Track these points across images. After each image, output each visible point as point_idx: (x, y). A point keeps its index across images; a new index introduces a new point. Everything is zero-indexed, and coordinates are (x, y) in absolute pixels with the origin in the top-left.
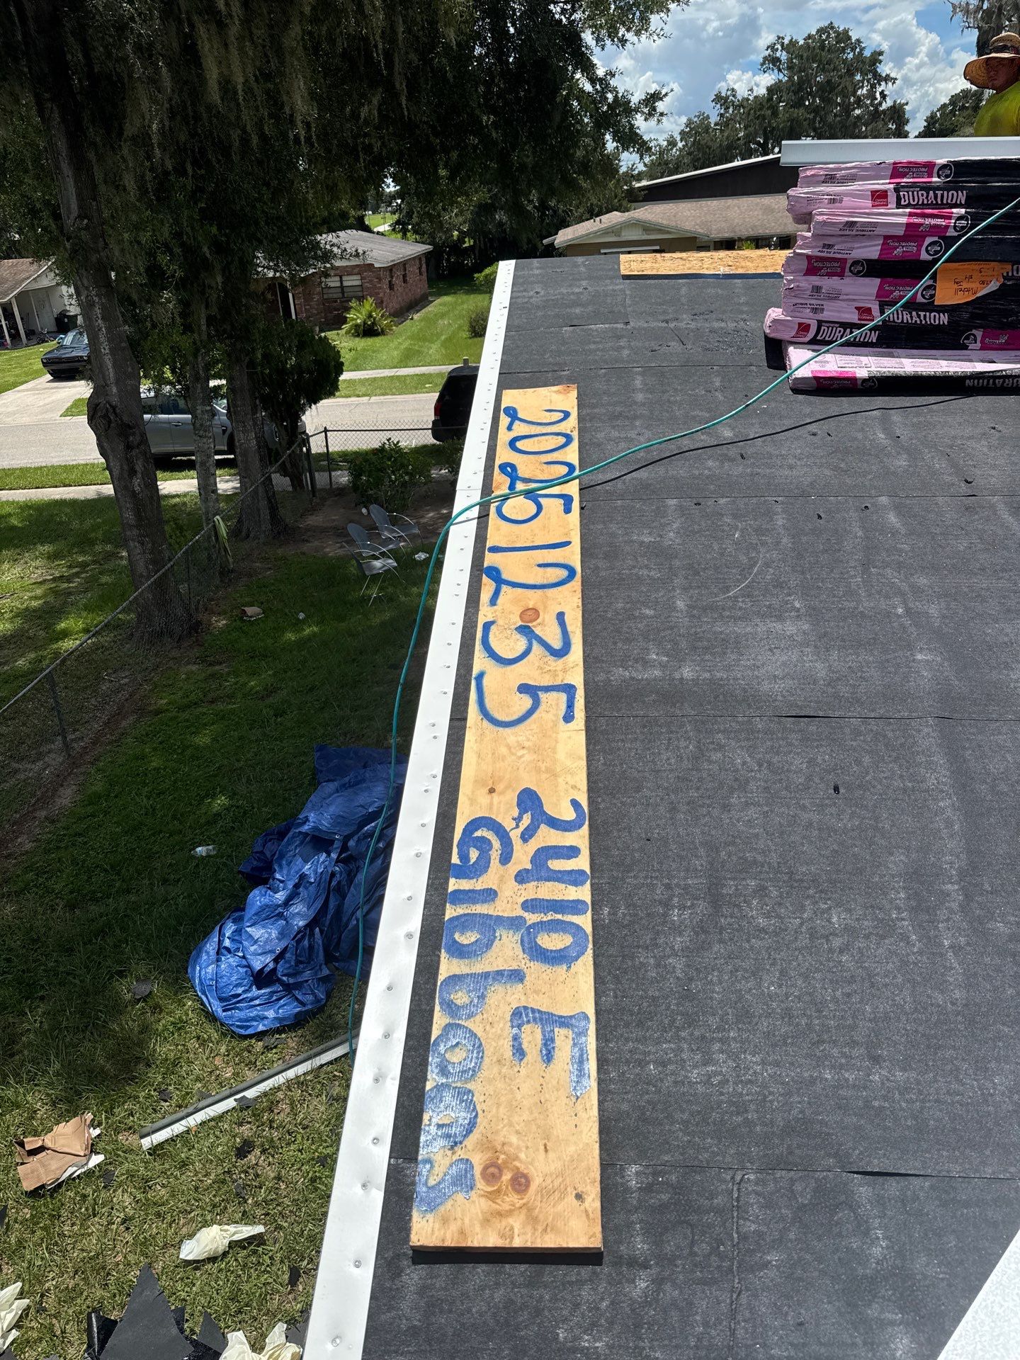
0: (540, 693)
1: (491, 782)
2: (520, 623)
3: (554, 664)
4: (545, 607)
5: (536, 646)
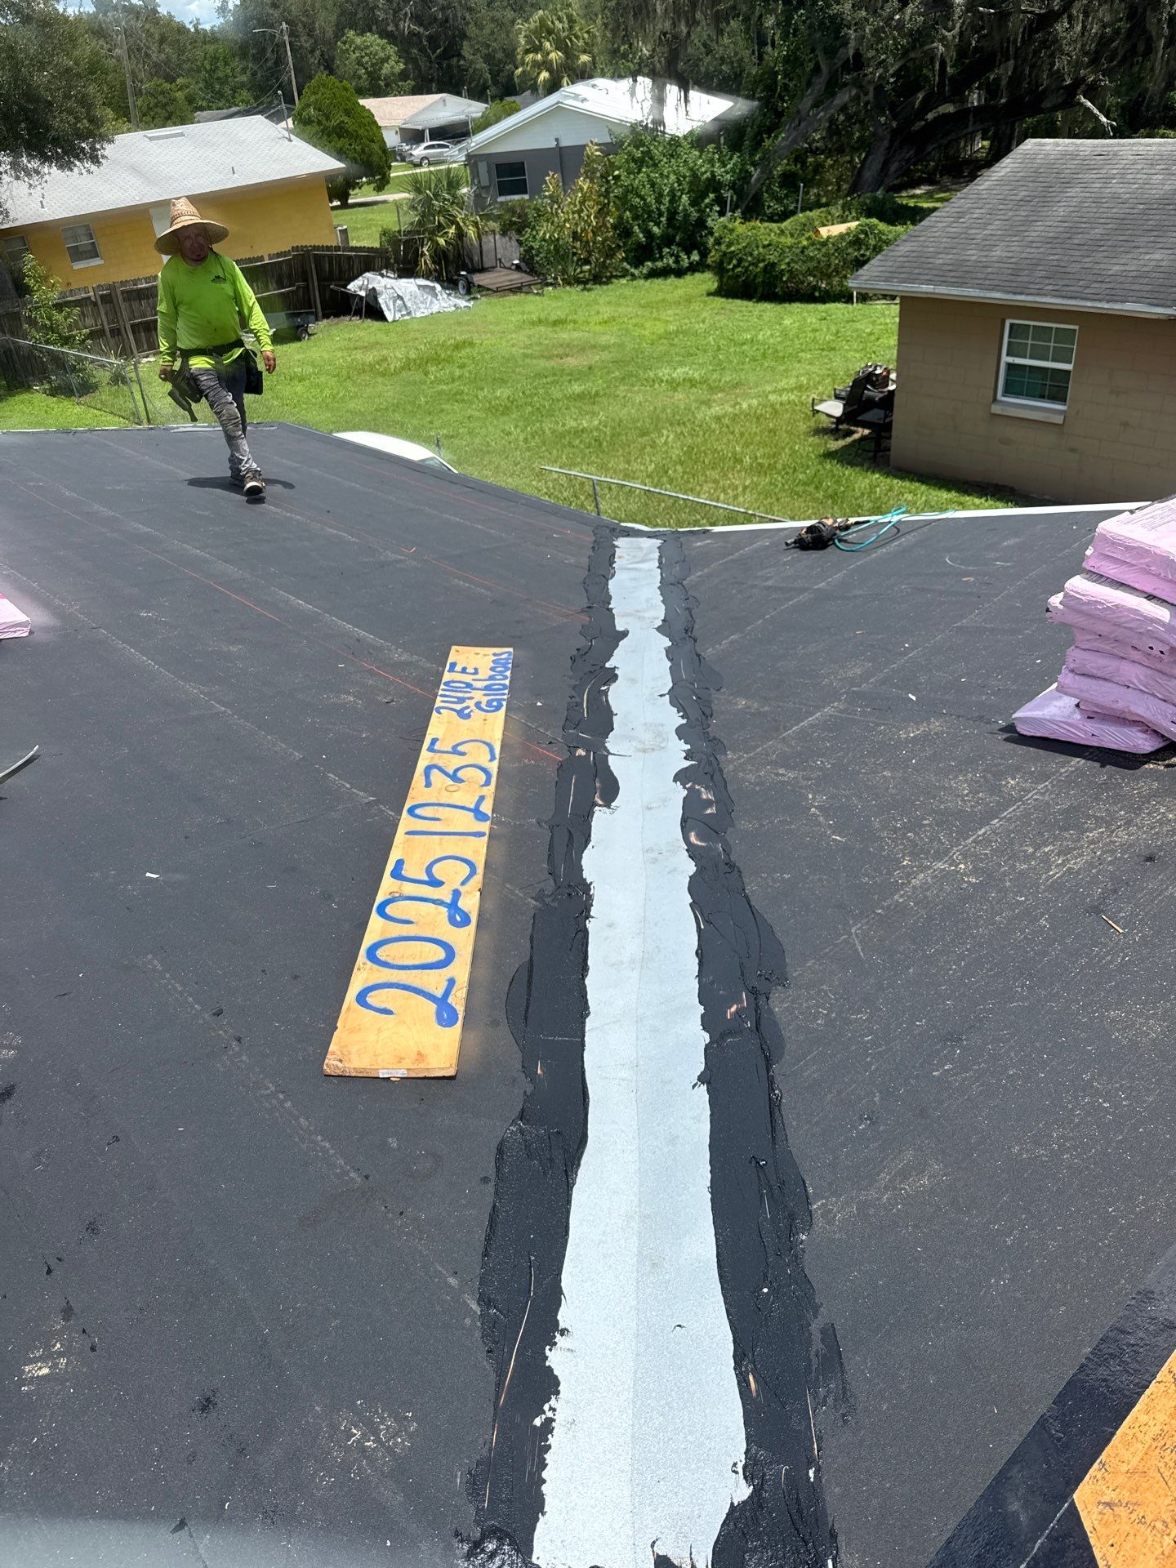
0: (452, 751)
2: (461, 785)
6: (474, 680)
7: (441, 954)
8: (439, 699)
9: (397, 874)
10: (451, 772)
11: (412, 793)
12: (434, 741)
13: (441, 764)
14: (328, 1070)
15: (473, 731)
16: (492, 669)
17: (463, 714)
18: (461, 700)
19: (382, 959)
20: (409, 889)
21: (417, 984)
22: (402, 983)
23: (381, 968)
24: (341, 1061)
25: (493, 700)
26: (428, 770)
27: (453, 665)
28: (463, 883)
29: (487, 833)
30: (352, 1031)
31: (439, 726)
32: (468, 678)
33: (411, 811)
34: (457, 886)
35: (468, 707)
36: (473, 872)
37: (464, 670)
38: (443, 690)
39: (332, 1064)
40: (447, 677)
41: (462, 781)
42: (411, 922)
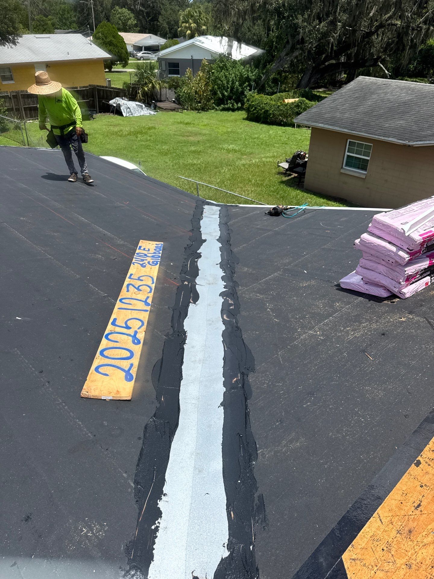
0: (138, 279)
6: (148, 253)
7: (128, 354)
8: (134, 259)
9: (114, 324)
10: (137, 287)
11: (121, 294)
12: (131, 275)
13: (133, 283)
14: (82, 395)
15: (146, 272)
16: (155, 250)
17: (143, 266)
18: (143, 260)
19: (106, 355)
20: (118, 329)
21: (118, 365)
22: (113, 364)
23: (105, 359)
24: (87, 392)
25: (155, 261)
26: (128, 286)
27: (140, 247)
28: (139, 329)
29: (149, 310)
30: (92, 381)
31: (133, 270)
32: (145, 252)
33: (121, 300)
34: (136, 329)
35: (145, 263)
36: (143, 324)
37: (144, 249)
38: (136, 256)
39: (84, 393)
40: (138, 251)
41: (141, 290)
42: (118, 342)
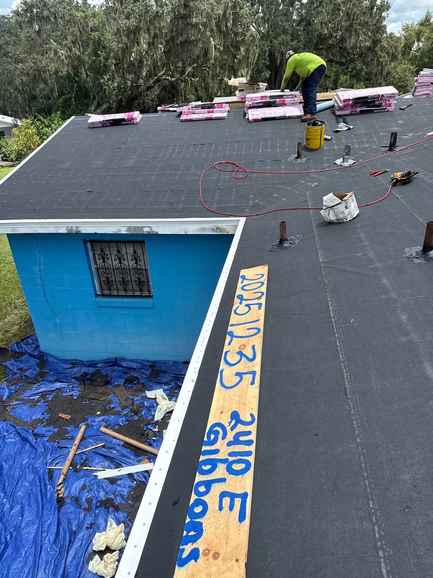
0: (243, 375)
1: (222, 410)
2: (239, 350)
3: (249, 364)
4: (248, 344)
5: (244, 359)
6: (223, 480)
7: (245, 288)
8: (253, 437)
9: (260, 305)
11: (261, 340)
12: (253, 383)
17: (236, 418)
19: (260, 284)
20: (256, 301)
26: (255, 357)
27: (242, 518)
29: (229, 326)
33: (259, 330)
34: (241, 306)
35: (232, 429)
36: (235, 311)
42: (253, 293)
